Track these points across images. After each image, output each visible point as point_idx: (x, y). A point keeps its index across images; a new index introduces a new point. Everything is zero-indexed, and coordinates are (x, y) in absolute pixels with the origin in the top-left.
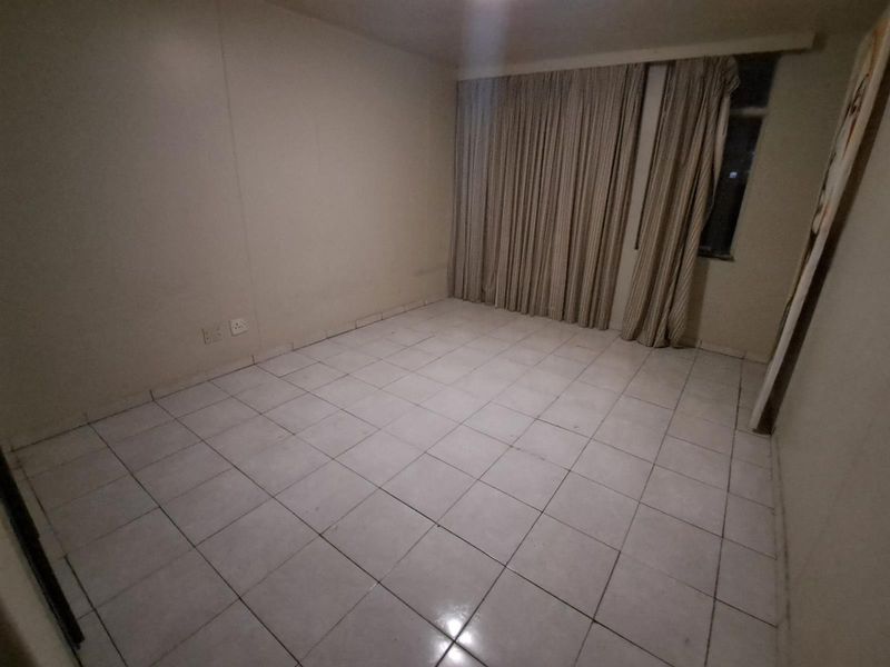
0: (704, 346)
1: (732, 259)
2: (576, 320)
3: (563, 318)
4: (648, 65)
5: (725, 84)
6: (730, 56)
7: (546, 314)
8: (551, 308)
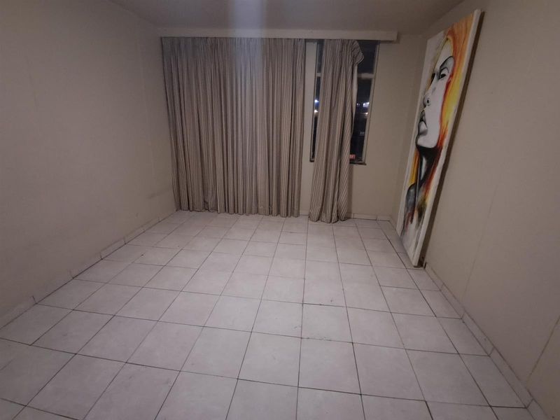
0: (356, 216)
1: (364, 164)
2: (279, 213)
3: (270, 213)
4: (306, 40)
5: (354, 58)
6: (355, 40)
7: (257, 212)
8: (261, 207)
